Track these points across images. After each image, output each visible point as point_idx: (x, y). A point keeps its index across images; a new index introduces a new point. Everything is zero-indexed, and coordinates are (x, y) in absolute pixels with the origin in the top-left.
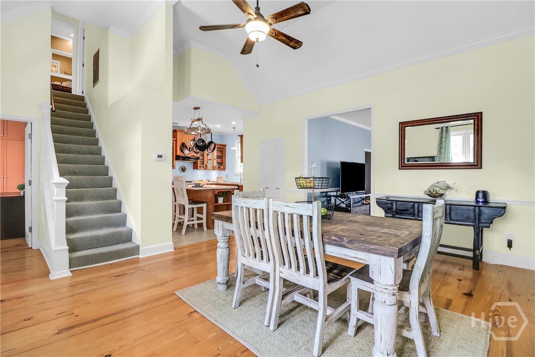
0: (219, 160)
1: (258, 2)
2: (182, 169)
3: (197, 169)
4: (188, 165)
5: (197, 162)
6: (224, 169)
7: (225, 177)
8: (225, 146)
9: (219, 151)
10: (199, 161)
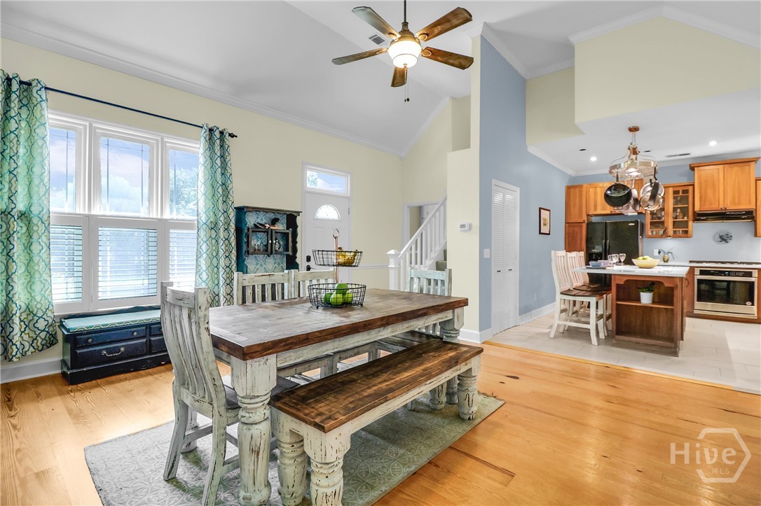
1: (405, 2)
2: (720, 237)
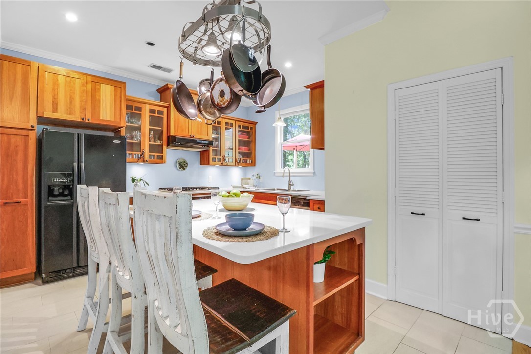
0: (244, 149)
2: (180, 164)
3: (208, 164)
4: (190, 155)
5: (208, 151)
6: (253, 164)
7: (254, 178)
8: (255, 123)
9: (245, 132)
10: (211, 149)
